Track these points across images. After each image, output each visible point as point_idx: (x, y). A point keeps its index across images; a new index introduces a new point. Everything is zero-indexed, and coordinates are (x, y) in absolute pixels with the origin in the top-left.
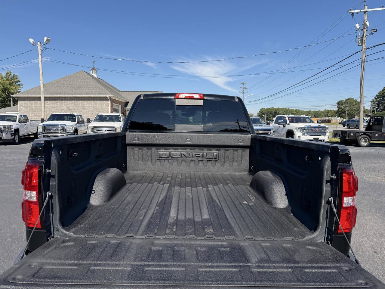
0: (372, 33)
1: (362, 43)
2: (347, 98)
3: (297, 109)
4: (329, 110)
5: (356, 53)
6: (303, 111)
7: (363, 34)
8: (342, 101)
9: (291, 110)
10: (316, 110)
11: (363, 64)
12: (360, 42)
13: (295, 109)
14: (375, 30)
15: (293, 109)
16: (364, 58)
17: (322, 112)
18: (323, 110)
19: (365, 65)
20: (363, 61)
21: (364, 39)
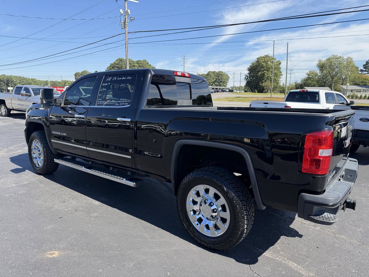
0: (131, 20)
1: (125, 28)
2: (83, 70)
3: (33, 78)
4: (65, 81)
5: (120, 34)
6: (39, 80)
7: (125, 19)
8: (79, 73)
9: (26, 78)
10: (53, 80)
11: (127, 45)
12: (123, 25)
13: (31, 79)
14: (133, 19)
15: (29, 78)
16: (127, 40)
17: (59, 83)
18: (60, 80)
19: (128, 46)
20: (127, 43)
21: (126, 24)
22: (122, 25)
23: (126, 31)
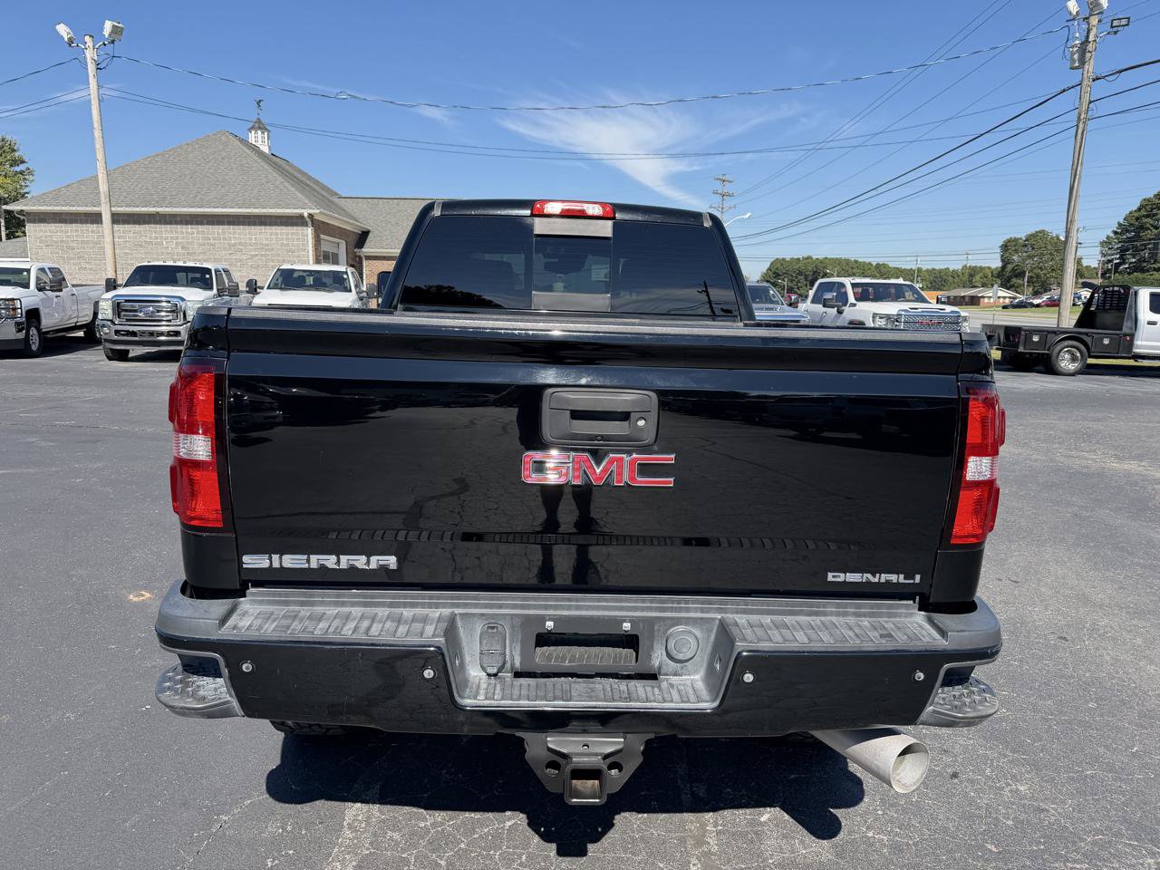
0: (1115, 29)
1: (1083, 62)
2: (1032, 230)
3: (881, 261)
4: (975, 268)
5: (1064, 91)
6: (897, 268)
7: (1089, 32)
8: (1016, 240)
10: (937, 268)
11: (1081, 126)
12: (1076, 56)
13: (874, 264)
14: (1124, 22)
15: (870, 263)
16: (1085, 106)
17: (955, 273)
18: (958, 267)
19: (1088, 128)
20: (1083, 116)
21: (1090, 47)
22: (1073, 54)
23: (1085, 76)
